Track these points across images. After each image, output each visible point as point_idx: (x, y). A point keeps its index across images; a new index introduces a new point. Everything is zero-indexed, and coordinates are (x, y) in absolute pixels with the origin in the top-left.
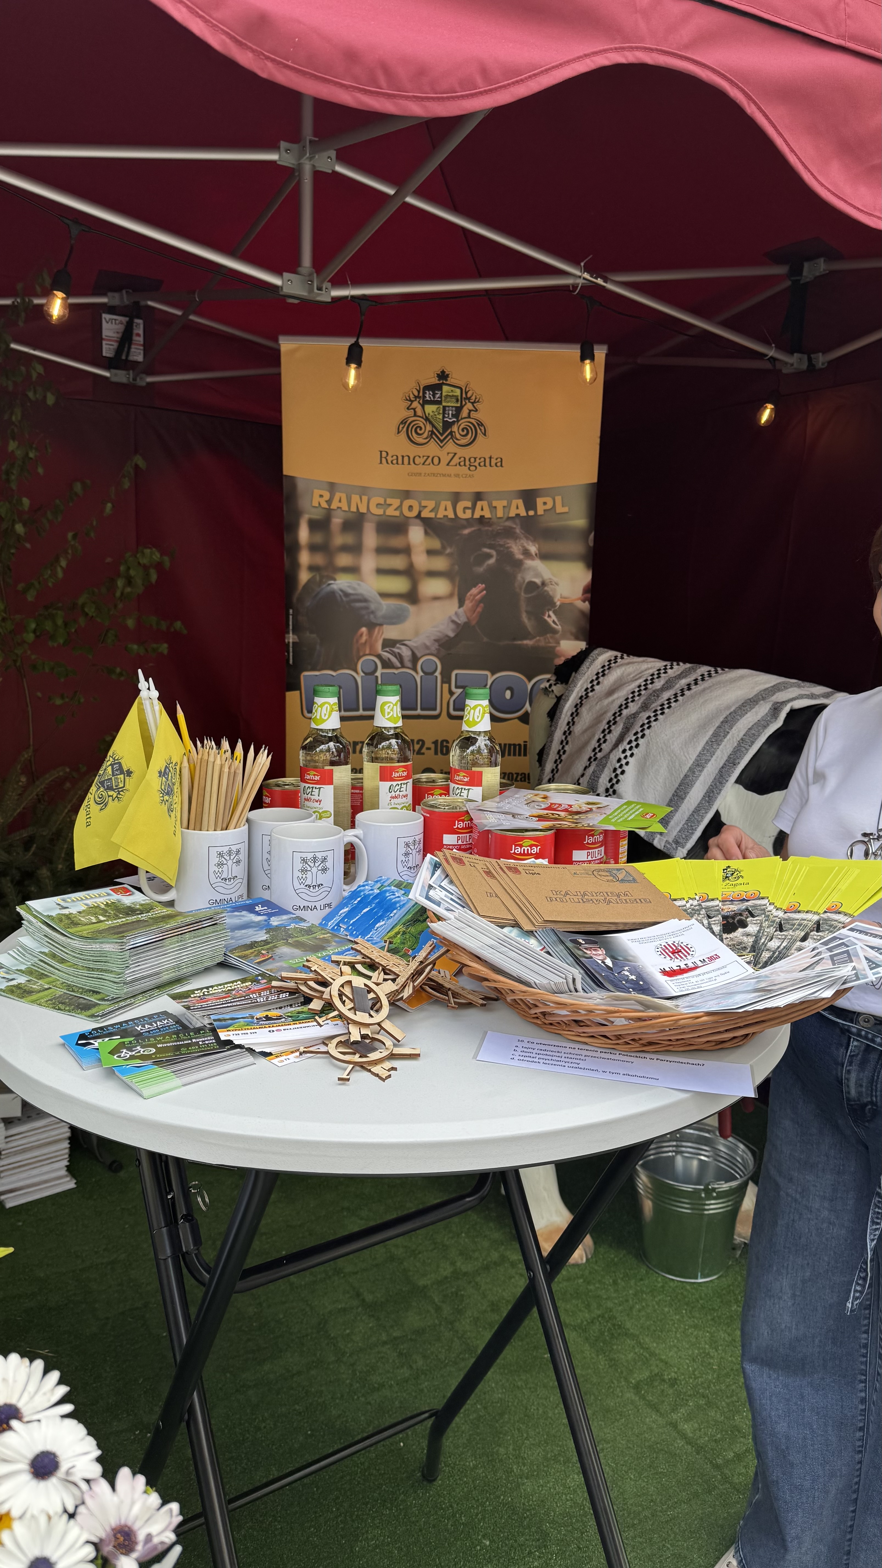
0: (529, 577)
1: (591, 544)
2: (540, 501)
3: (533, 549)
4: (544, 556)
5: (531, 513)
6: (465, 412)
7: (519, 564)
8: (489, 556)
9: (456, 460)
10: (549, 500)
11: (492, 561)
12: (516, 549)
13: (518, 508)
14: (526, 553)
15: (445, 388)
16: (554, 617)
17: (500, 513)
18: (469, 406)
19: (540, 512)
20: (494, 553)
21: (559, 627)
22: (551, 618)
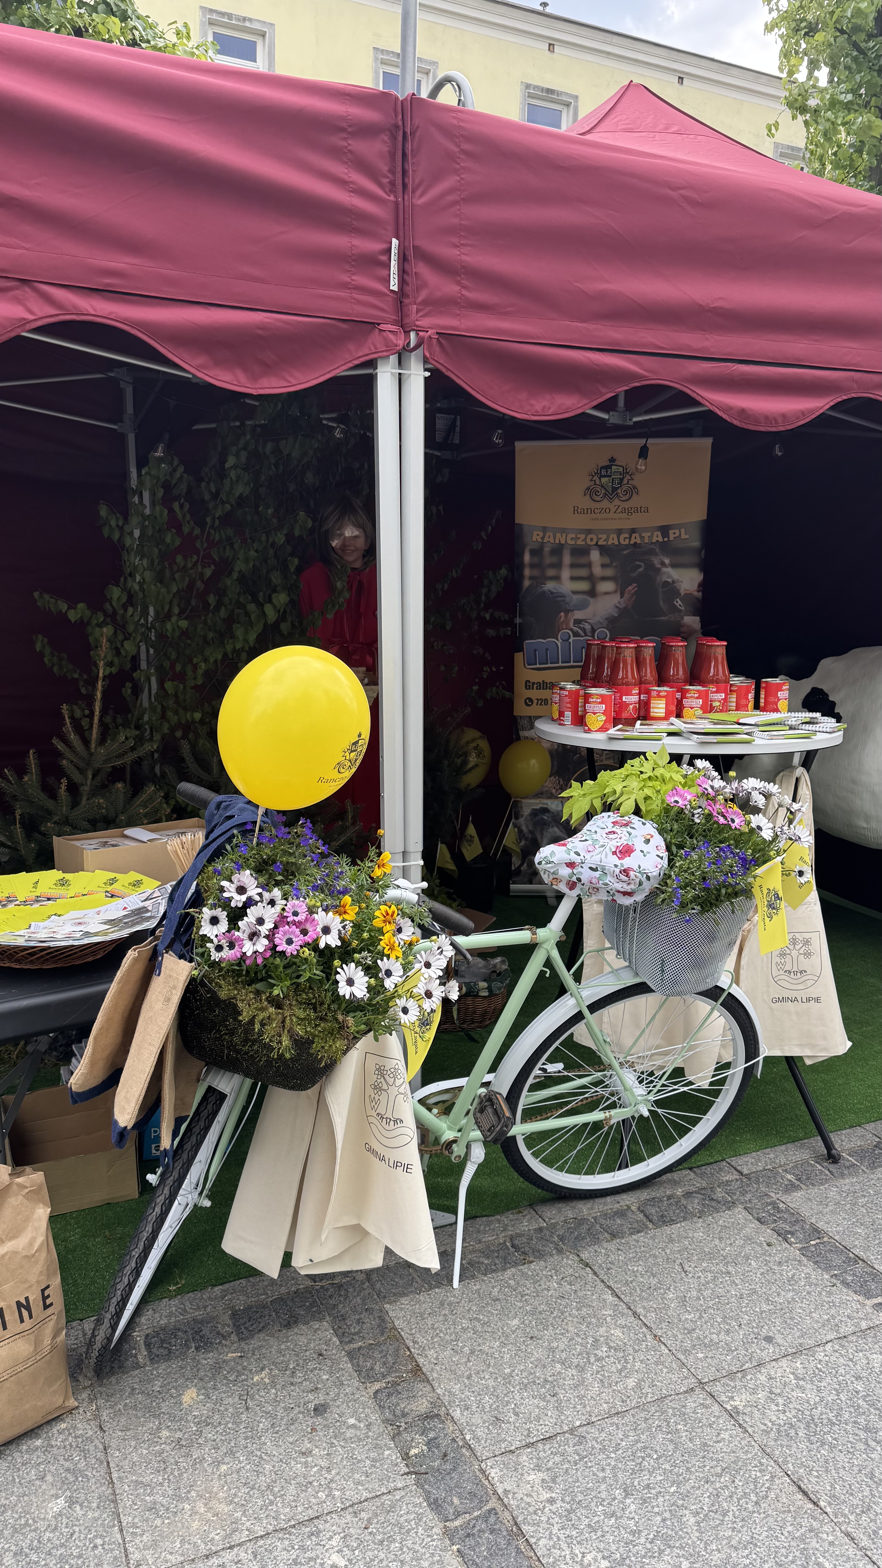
0: (665, 578)
1: (703, 556)
2: (671, 532)
3: (667, 561)
4: (674, 566)
5: (666, 539)
6: (625, 481)
7: (659, 570)
8: (640, 566)
9: (620, 510)
10: (677, 532)
11: (641, 569)
12: (656, 562)
13: (658, 537)
14: (663, 564)
15: (613, 467)
16: (680, 602)
17: (646, 541)
18: (628, 477)
19: (671, 538)
20: (642, 564)
21: (683, 608)
22: (678, 603)
